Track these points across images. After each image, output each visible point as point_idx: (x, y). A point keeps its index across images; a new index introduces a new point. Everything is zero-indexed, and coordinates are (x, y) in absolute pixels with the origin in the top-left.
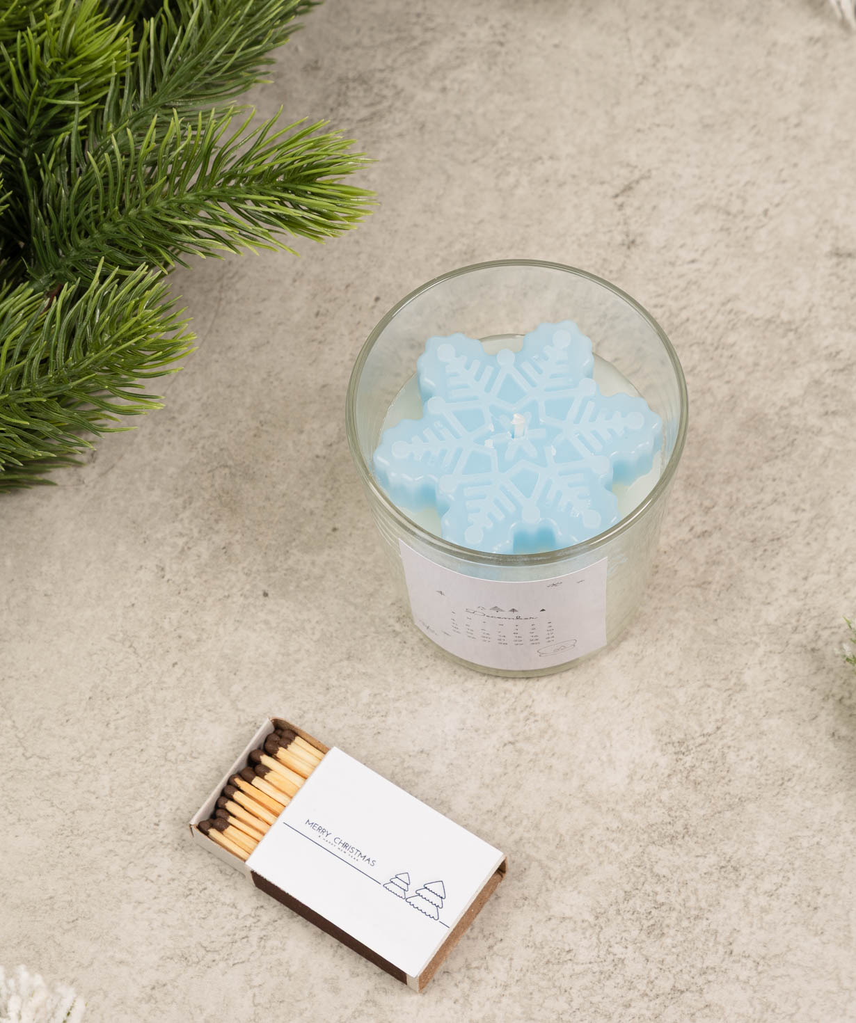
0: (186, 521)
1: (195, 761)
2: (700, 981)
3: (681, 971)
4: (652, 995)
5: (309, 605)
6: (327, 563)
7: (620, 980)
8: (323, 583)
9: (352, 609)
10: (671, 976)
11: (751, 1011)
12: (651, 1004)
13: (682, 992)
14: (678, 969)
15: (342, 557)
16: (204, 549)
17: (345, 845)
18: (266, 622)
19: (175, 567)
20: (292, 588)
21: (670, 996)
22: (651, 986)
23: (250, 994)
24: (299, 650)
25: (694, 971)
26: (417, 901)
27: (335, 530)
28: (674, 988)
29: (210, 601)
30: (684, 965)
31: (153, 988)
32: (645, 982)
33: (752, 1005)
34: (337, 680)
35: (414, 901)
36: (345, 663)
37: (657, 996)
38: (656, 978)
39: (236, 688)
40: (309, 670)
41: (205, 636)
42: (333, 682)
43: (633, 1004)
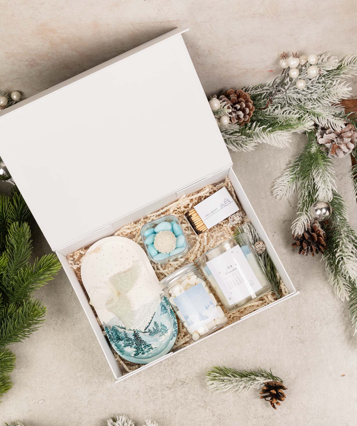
0: (54, 318)
5: (82, 323)
6: (81, 314)
8: (82, 318)
16: (59, 321)
18: (76, 330)
19: (56, 327)
20: (78, 322)
23: (105, 396)
24: (84, 332)
27: (80, 308)
29: (65, 330)
31: (89, 402)
41: (67, 337)
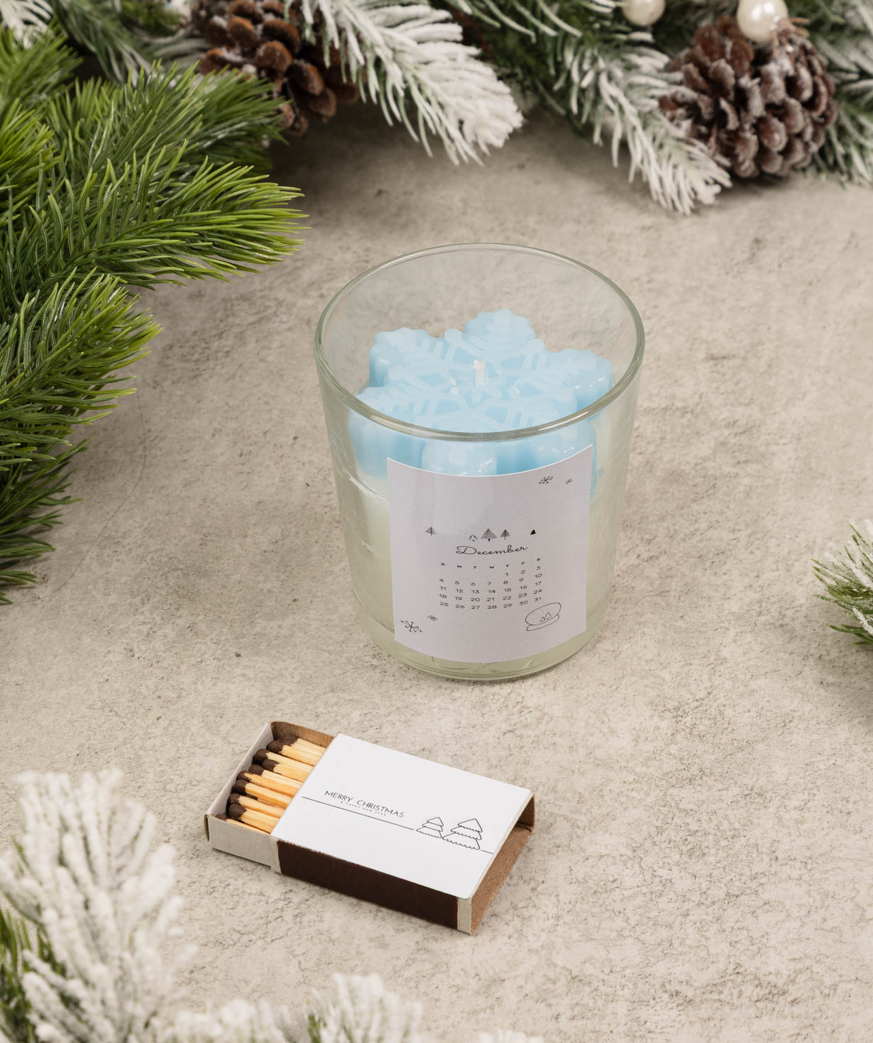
0: (147, 614)
1: (196, 788)
2: (754, 885)
3: (731, 880)
4: (708, 903)
5: (283, 657)
6: (293, 625)
7: (672, 895)
8: (294, 639)
9: (327, 654)
10: (722, 885)
11: (811, 900)
12: (710, 910)
13: (737, 896)
14: (728, 878)
15: (307, 619)
16: (169, 631)
17: (369, 805)
19: (143, 648)
20: (263, 647)
21: (726, 901)
22: (705, 896)
23: (295, 962)
24: (282, 691)
25: (744, 878)
26: (454, 838)
27: (295, 600)
28: (728, 894)
29: (183, 668)
30: (733, 875)
31: (192, 972)
32: (698, 893)
33: (810, 896)
34: (325, 708)
35: (451, 838)
36: (330, 695)
37: (714, 903)
38: (708, 889)
39: (225, 728)
40: (294, 704)
41: (184, 694)
42: (321, 710)
43: (691, 913)
